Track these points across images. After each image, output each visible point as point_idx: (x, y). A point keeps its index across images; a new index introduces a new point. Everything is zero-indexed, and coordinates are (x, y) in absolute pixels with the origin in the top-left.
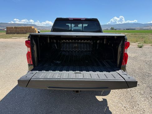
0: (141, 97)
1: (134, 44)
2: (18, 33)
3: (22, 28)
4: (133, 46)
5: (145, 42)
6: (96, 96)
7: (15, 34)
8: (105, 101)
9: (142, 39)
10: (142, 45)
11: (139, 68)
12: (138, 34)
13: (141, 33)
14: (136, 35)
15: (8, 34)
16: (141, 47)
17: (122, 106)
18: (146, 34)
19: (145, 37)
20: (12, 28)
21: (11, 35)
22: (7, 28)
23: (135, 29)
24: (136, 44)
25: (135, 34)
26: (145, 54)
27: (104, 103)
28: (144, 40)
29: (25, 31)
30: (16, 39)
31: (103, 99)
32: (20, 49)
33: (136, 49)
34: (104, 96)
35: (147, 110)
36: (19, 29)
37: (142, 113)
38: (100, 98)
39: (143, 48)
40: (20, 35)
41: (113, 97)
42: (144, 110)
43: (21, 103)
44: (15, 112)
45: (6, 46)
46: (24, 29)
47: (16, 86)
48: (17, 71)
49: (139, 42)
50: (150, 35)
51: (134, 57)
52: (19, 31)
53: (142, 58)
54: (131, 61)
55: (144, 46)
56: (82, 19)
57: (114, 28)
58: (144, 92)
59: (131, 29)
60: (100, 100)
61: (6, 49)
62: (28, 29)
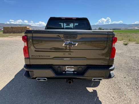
0: (127, 88)
1: (120, 42)
2: (14, 33)
3: (17, 28)
4: (119, 44)
5: (130, 40)
6: (87, 88)
7: (11, 33)
8: (95, 92)
9: (127, 37)
10: (127, 43)
11: (125, 63)
12: (123, 34)
13: (126, 32)
14: (122, 35)
15: (5, 33)
16: (126, 45)
17: (111, 96)
18: (130, 34)
19: (129, 36)
20: (8, 28)
21: (7, 34)
22: (4, 28)
23: (120, 29)
24: (122, 42)
25: (120, 34)
26: (130, 51)
27: (94, 94)
28: (129, 38)
29: (20, 31)
30: (12, 38)
31: (93, 90)
32: (16, 47)
33: (122, 46)
34: (94, 87)
35: (133, 100)
36: (15, 29)
37: (129, 102)
38: (90, 89)
39: (128, 45)
40: (16, 34)
41: (102, 88)
42: (131, 100)
43: (18, 94)
44: (12, 103)
45: (3, 44)
46: (19, 29)
47: (13, 79)
48: (14, 66)
49: (124, 41)
50: (134, 34)
51: (120, 54)
52: (15, 31)
53: (128, 54)
54: (118, 57)
55: (129, 44)
56: (73, 19)
57: (102, 28)
58: (130, 84)
59: (117, 29)
60: (91, 91)
61: (3, 46)
62: (24, 29)
